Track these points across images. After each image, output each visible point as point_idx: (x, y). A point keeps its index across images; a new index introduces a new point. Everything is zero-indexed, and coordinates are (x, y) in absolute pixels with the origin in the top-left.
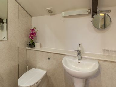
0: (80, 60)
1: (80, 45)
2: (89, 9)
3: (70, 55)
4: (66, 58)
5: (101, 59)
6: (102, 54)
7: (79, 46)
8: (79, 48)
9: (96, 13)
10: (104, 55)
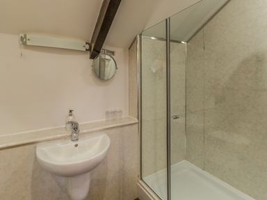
0: (77, 140)
1: (71, 111)
2: (87, 43)
3: (51, 137)
4: (44, 149)
5: (107, 127)
6: (104, 120)
7: (68, 114)
8: (71, 118)
9: (99, 52)
10: (107, 121)
